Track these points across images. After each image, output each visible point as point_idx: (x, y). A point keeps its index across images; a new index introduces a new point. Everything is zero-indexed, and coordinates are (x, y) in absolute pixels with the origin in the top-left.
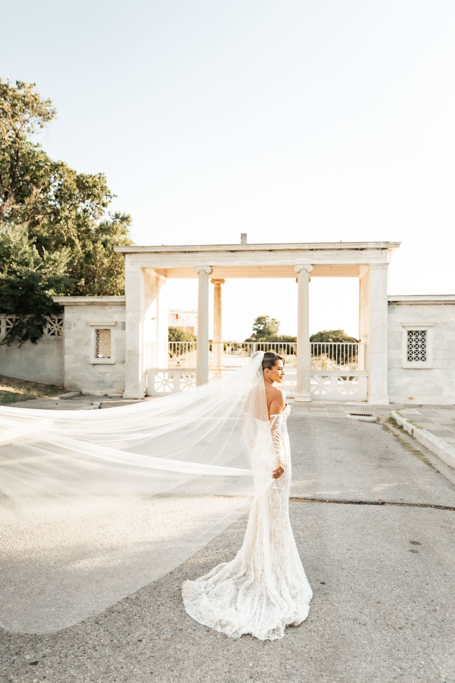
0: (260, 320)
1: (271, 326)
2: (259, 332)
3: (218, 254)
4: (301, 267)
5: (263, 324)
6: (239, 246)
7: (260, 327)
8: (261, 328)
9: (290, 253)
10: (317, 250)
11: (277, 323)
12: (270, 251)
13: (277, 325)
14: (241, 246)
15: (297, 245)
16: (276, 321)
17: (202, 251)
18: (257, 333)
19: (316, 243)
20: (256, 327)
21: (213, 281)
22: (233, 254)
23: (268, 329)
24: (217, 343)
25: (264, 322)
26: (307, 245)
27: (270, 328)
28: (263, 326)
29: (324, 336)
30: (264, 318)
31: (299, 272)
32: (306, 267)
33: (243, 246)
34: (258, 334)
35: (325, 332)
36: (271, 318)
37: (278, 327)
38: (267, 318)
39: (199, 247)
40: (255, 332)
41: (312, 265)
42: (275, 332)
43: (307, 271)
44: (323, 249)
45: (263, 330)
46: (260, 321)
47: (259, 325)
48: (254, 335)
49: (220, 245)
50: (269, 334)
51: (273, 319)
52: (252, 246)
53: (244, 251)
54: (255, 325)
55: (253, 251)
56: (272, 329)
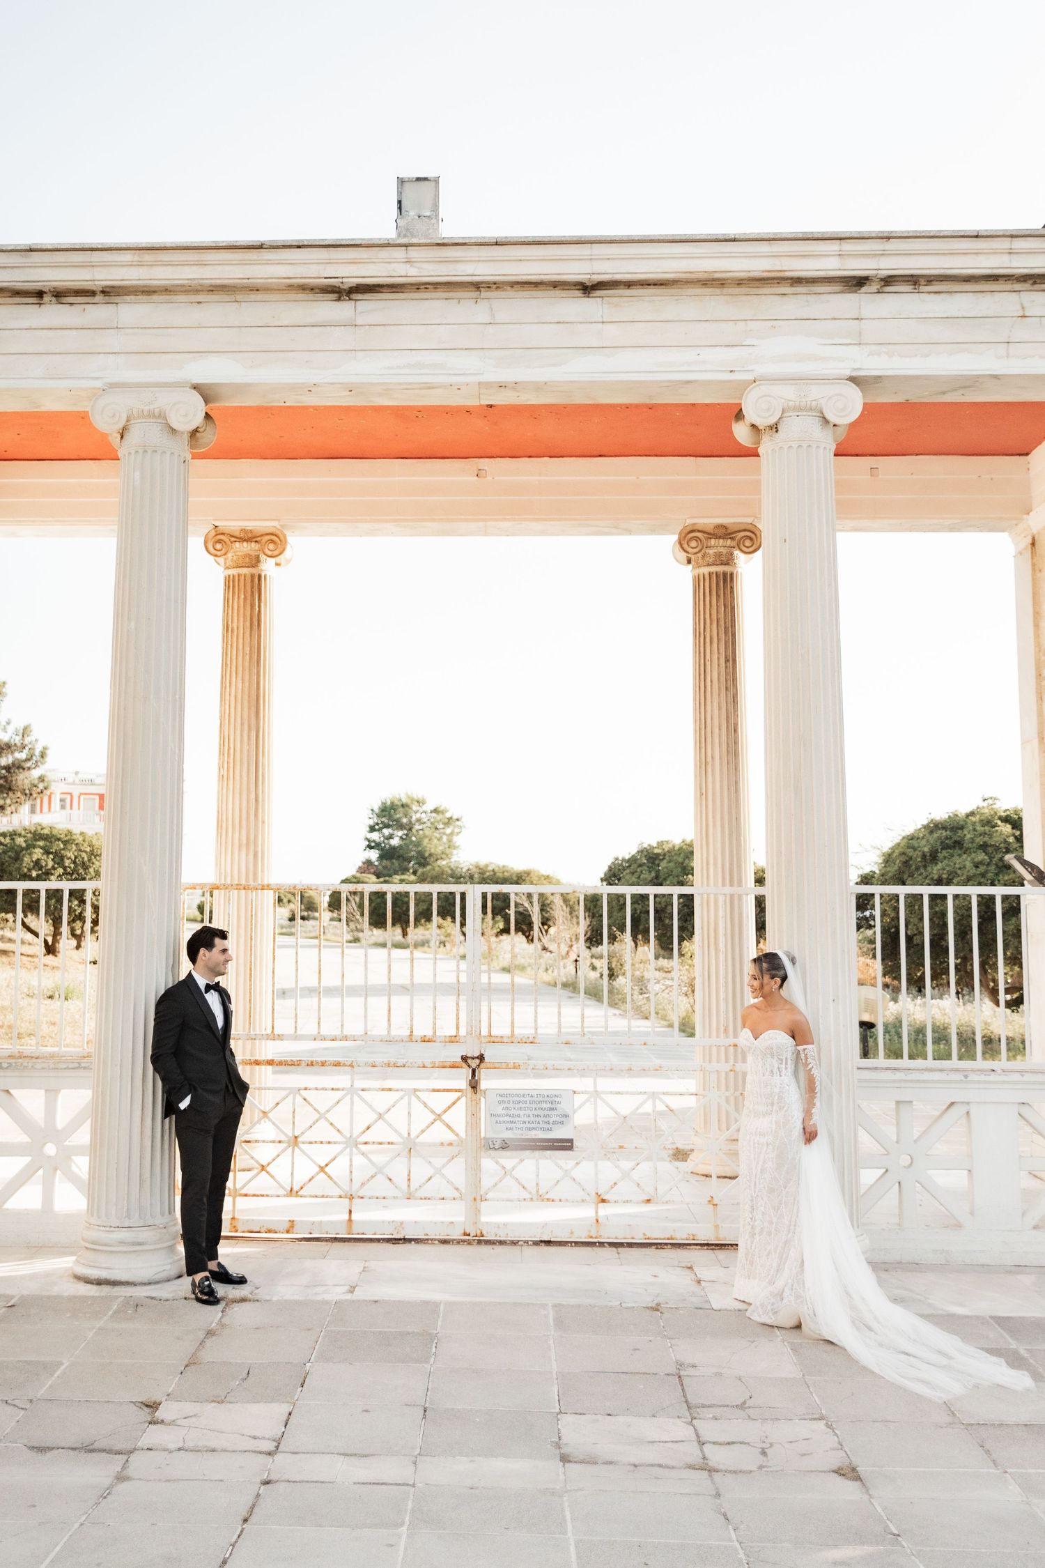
0: (390, 815)
1: (428, 832)
2: (388, 854)
3: (253, 311)
4: (788, 393)
5: (401, 827)
6: (385, 253)
7: (391, 837)
8: (395, 842)
9: (715, 304)
10: (888, 281)
11: (449, 821)
12: (587, 289)
13: (448, 831)
14: (399, 253)
15: (764, 248)
16: (448, 815)
17: (147, 291)
18: (381, 857)
19: (888, 237)
20: (375, 836)
21: (219, 541)
22: (344, 310)
23: (418, 844)
24: (238, 887)
25: (405, 820)
26: (834, 247)
27: (426, 841)
28: (400, 833)
29: (663, 864)
30: (403, 806)
31: (775, 428)
32: (817, 394)
33: (414, 253)
34: (385, 862)
35: (666, 847)
36: (429, 807)
37: (455, 839)
38: (415, 808)
39: (127, 257)
40: (374, 855)
41: (852, 379)
42: (445, 855)
43: (825, 421)
44: (930, 280)
45: (400, 846)
46: (390, 817)
47: (386, 832)
48: (368, 863)
49: (261, 247)
50: (423, 860)
51: (436, 811)
52: (474, 252)
53: (418, 287)
54: (372, 829)
55: (477, 286)
56: (433, 846)
